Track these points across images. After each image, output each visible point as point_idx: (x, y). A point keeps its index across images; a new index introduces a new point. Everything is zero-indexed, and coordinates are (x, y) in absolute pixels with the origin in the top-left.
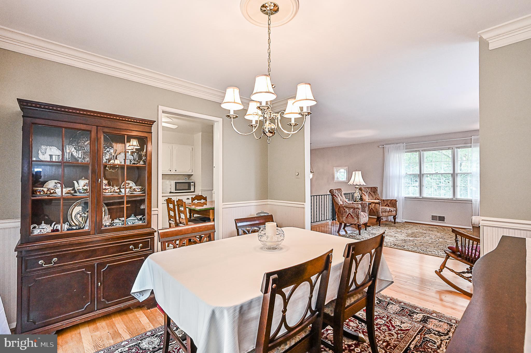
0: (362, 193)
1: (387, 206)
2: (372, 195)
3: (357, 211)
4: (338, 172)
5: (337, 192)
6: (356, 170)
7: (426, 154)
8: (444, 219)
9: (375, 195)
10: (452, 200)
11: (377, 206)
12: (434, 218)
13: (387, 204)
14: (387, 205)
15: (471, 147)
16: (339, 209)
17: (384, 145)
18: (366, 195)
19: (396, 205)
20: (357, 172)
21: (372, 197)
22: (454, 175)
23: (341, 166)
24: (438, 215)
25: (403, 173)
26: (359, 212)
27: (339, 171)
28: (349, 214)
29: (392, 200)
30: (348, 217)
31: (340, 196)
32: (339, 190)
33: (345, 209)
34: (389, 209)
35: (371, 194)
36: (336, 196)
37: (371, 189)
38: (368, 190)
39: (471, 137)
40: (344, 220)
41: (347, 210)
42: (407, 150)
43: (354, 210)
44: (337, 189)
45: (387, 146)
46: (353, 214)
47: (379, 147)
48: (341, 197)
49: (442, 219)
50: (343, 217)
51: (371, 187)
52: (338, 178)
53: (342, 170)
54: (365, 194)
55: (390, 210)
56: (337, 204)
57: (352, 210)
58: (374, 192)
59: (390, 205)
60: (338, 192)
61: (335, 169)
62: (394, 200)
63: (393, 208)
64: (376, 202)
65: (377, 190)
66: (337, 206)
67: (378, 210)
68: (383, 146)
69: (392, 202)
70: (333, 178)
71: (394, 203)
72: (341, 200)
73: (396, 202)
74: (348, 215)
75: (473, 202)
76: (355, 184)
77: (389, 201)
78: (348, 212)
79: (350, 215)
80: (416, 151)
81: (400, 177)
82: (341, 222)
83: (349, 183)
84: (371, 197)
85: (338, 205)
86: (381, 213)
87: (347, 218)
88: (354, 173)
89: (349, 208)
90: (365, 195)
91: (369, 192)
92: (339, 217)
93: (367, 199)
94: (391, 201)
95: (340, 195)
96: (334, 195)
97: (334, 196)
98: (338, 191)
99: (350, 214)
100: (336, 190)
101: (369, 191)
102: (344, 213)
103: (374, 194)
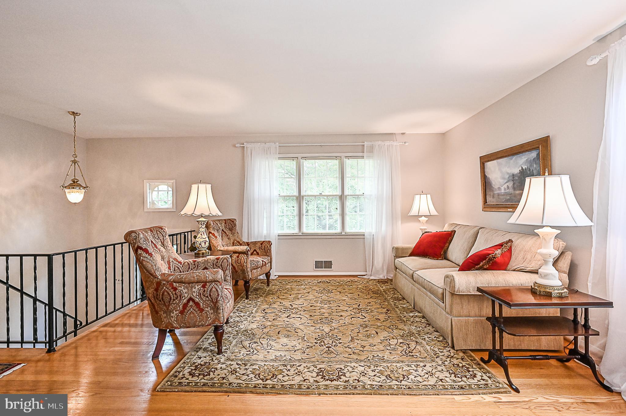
0: (210, 233)
1: (255, 254)
2: (228, 235)
3: (214, 289)
4: (153, 190)
5: (151, 238)
6: (201, 182)
7: (307, 164)
8: (331, 264)
9: (233, 234)
10: (340, 234)
11: (242, 259)
12: (319, 265)
13: (255, 250)
14: (255, 252)
15: (363, 157)
16: (156, 290)
17: (245, 143)
18: (218, 237)
19: (270, 250)
20: (202, 186)
21: (228, 239)
22: (342, 198)
23: (160, 178)
24: (323, 260)
25: (275, 193)
26: (219, 291)
27: (156, 189)
28: (191, 299)
29: (264, 242)
30: (188, 309)
31: (159, 246)
32: (158, 230)
33: (175, 289)
34: (262, 261)
35: (226, 234)
36: (146, 251)
37: (225, 223)
38: (220, 225)
39: (362, 143)
40: (173, 319)
41: (182, 289)
42: (281, 156)
43: (204, 286)
44: (151, 230)
45: (249, 146)
46: (202, 299)
47: (234, 146)
48: (162, 249)
49: (328, 265)
50: (168, 312)
51: (225, 220)
52: (153, 203)
53: (163, 187)
54: (216, 234)
55: (264, 263)
56: (152, 275)
57: (198, 288)
58: (231, 230)
59: (259, 252)
60: (154, 237)
61: (147, 185)
62: (267, 241)
63: (266, 257)
64: (240, 250)
65: (235, 225)
66: (152, 282)
67: (245, 268)
68: (242, 145)
69: (263, 245)
70: (143, 202)
71: (266, 249)
72: (163, 258)
73: (270, 246)
74: (185, 306)
75: (367, 236)
76: (197, 213)
77: (259, 245)
78: (186, 295)
79: (191, 303)
80: (293, 158)
81: (270, 201)
82: (163, 327)
83: (182, 213)
84: (226, 239)
85: (155, 277)
86: (250, 273)
87: (182, 312)
88: (194, 187)
89: (189, 283)
90: (216, 237)
91: (222, 230)
92: (157, 312)
93: (220, 243)
94: (261, 244)
95: (160, 243)
96: (141, 248)
97: (140, 252)
98: (155, 233)
99: (193, 301)
100: (147, 233)
101: (222, 226)
102: (174, 300)
103: (230, 232)
